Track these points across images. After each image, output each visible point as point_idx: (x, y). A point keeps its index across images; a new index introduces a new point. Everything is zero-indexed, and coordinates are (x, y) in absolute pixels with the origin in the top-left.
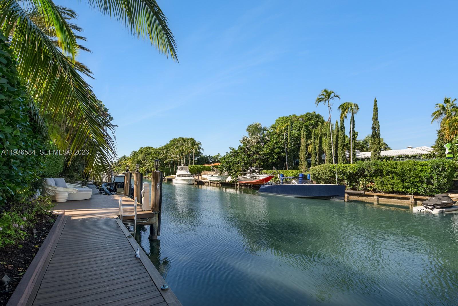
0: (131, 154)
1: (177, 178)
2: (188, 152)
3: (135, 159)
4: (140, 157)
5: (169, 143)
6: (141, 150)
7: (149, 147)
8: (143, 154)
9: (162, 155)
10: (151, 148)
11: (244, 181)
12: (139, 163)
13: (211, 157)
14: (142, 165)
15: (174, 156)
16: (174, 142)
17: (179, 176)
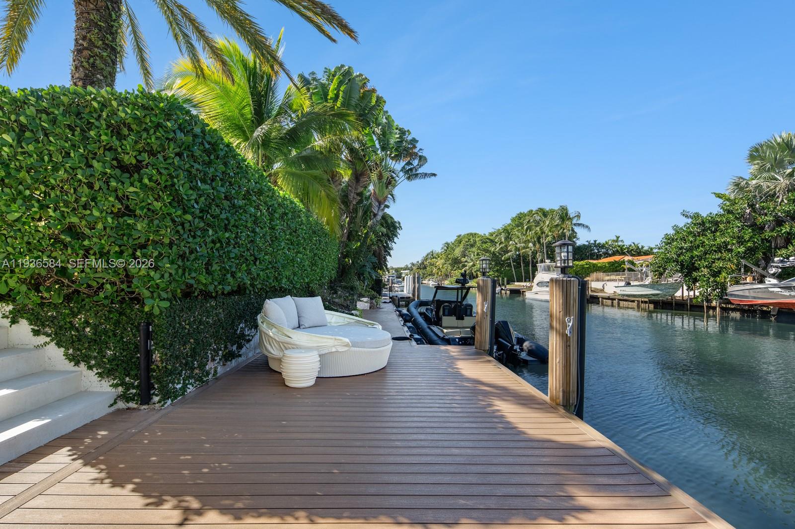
0: (442, 248)
1: (536, 288)
2: (554, 236)
3: (449, 256)
4: (458, 252)
5: (509, 222)
6: (459, 241)
7: (471, 234)
8: (462, 246)
9: (498, 245)
10: (475, 234)
11: (755, 298)
12: (456, 262)
13: (600, 243)
14: (461, 265)
15: (523, 245)
16: (519, 220)
17: (540, 284)
